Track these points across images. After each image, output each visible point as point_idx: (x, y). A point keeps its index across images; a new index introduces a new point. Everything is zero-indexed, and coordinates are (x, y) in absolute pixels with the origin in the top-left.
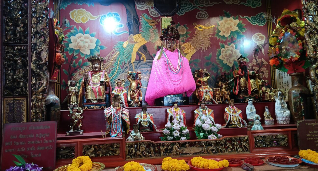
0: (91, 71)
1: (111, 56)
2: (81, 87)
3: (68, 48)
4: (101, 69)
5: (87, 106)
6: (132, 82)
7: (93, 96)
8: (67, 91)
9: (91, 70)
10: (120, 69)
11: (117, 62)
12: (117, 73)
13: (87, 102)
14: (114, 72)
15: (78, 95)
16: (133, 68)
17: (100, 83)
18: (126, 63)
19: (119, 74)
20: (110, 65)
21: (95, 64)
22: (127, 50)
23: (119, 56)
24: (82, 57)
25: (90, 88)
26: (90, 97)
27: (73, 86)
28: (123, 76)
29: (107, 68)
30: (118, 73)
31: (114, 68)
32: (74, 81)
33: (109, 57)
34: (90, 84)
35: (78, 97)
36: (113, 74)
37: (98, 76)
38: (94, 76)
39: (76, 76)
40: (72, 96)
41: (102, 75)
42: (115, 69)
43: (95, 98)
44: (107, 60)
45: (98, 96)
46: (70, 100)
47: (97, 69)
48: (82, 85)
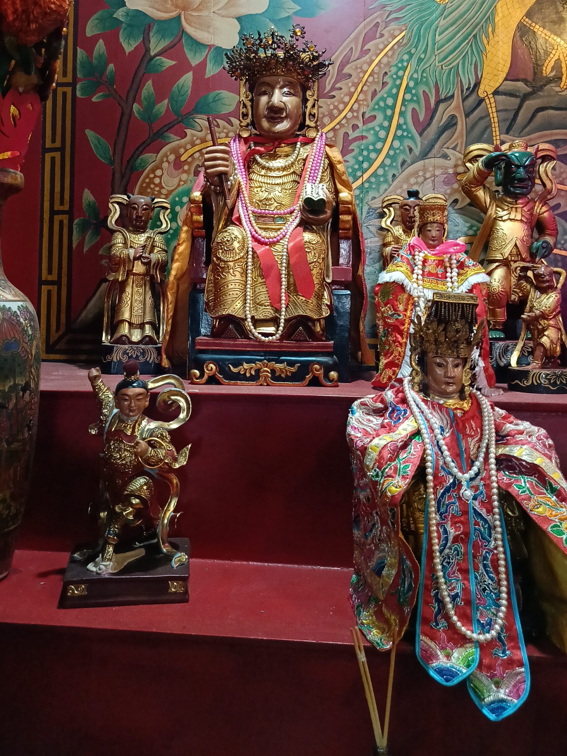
0: (246, 140)
1: (356, 54)
2: (183, 235)
3: (120, 14)
4: (303, 126)
5: (215, 362)
6: (501, 213)
7: (255, 295)
8: (102, 257)
9: (245, 135)
10: (409, 132)
11: (394, 91)
12: (388, 162)
13: (215, 334)
14: (373, 155)
15: (163, 283)
16: (489, 126)
17: (303, 210)
18: (446, 99)
19: (404, 162)
20: (351, 110)
21: (273, 88)
22: (461, 16)
23: (406, 57)
24: (195, 60)
25: (236, 245)
26: (238, 304)
27: (139, 229)
28: (428, 175)
29: (333, 129)
30: (393, 158)
31: (370, 125)
32: (143, 200)
33: (348, 63)
34: (239, 219)
35: (165, 296)
36: (365, 165)
37: (284, 169)
38: (263, 168)
39: (158, 172)
40: (129, 290)
41: (309, 165)
42: (376, 134)
43: (267, 312)
44: (336, 82)
45: (288, 297)
46: (115, 309)
47: (282, 120)
48: (189, 221)
